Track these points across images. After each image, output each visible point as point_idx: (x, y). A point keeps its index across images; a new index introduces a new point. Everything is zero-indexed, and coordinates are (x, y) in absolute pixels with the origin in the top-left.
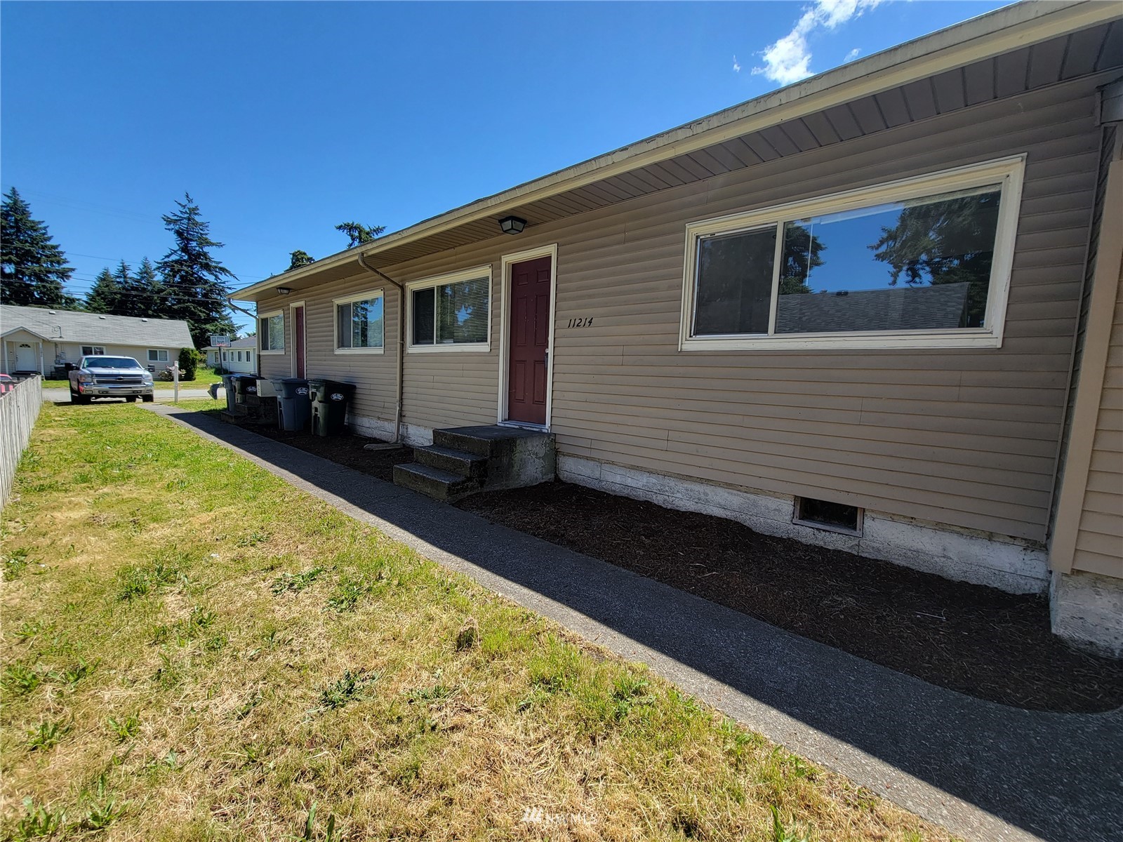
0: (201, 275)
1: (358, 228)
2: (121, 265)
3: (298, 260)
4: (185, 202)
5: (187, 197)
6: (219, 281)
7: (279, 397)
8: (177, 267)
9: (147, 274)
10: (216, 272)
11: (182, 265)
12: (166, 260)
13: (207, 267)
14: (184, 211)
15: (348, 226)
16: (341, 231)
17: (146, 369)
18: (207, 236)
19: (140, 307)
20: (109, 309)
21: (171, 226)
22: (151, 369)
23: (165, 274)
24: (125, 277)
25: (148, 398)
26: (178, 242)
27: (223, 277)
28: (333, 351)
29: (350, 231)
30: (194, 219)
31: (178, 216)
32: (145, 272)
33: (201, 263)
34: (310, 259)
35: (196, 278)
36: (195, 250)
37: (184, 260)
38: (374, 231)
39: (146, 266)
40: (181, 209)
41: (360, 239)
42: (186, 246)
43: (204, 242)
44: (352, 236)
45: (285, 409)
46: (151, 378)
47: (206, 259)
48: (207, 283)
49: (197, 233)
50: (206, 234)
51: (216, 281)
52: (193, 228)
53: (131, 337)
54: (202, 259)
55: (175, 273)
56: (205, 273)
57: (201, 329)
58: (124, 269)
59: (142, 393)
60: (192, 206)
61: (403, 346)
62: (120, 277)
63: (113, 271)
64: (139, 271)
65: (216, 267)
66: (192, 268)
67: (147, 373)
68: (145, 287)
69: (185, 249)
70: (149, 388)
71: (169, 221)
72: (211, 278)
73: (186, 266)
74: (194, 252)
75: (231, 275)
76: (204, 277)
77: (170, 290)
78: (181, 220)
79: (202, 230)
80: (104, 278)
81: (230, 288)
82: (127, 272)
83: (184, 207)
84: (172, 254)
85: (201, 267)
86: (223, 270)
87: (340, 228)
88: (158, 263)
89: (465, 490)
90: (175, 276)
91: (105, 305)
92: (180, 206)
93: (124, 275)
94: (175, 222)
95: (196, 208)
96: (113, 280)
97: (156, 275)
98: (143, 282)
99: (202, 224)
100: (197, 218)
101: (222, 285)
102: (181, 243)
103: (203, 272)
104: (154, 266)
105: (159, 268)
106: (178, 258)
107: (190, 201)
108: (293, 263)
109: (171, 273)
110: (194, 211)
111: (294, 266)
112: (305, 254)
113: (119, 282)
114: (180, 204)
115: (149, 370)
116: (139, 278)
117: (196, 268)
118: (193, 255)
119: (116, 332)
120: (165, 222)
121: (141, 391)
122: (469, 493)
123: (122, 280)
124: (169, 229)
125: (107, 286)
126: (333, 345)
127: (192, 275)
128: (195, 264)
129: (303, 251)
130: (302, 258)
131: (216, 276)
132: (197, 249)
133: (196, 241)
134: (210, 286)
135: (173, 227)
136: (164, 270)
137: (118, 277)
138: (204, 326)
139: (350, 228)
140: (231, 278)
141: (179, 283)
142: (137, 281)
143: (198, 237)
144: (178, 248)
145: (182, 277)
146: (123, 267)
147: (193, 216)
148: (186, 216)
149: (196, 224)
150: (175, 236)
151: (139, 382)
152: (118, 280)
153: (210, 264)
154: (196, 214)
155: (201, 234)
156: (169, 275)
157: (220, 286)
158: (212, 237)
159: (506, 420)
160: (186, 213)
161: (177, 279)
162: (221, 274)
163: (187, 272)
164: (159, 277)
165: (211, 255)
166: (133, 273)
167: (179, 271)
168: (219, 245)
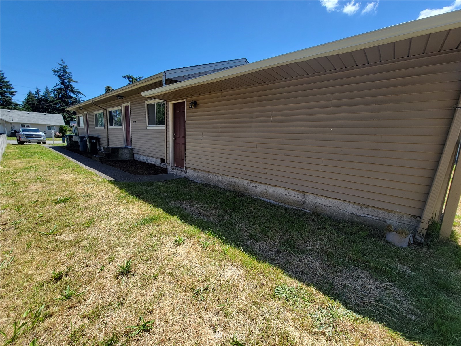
0: (70, 95)
1: (131, 77)
2: (36, 89)
3: (108, 90)
4: (61, 63)
5: (62, 61)
6: (78, 97)
7: (78, 141)
8: (59, 91)
9: (48, 94)
10: (76, 93)
11: (61, 90)
12: (55, 88)
13: (72, 91)
14: (61, 67)
15: (127, 76)
16: (125, 78)
17: (43, 133)
18: (72, 78)
19: (45, 108)
20: (32, 109)
21: (56, 73)
22: (45, 133)
23: (55, 94)
24: (38, 95)
25: (44, 143)
26: (60, 80)
27: (79, 96)
28: (94, 127)
29: (128, 79)
30: (66, 71)
31: (59, 69)
32: (47, 93)
33: (70, 90)
34: (113, 90)
35: (68, 96)
36: (67, 84)
37: (63, 88)
38: (138, 78)
39: (47, 90)
40: (60, 66)
41: (132, 81)
42: (63, 82)
43: (71, 81)
44: (129, 80)
45: (80, 145)
46: (45, 136)
47: (72, 88)
48: (73, 98)
49: (67, 76)
50: (71, 77)
51: (76, 97)
52: (65, 75)
53: (40, 121)
54: (70, 88)
55: (59, 94)
56: (72, 94)
57: (71, 117)
58: (38, 91)
59: (42, 141)
60: (64, 65)
61: (108, 126)
62: (36, 95)
63: (33, 92)
64: (44, 92)
65: (76, 91)
66: (66, 92)
67: (43, 134)
68: (47, 99)
69: (62, 83)
70: (44, 139)
71: (55, 72)
72: (74, 96)
73: (63, 91)
74: (67, 85)
75: (82, 94)
76: (71, 96)
77: (57, 101)
78: (60, 71)
79: (69, 75)
80: (30, 95)
81: (82, 100)
82: (39, 92)
83: (61, 65)
84: (57, 85)
85: (70, 91)
86: (79, 93)
87: (124, 77)
88: (51, 89)
89: (104, 159)
90: (59, 95)
91: (30, 107)
92: (59, 65)
93: (38, 94)
94: (58, 72)
95: (66, 66)
96: (34, 96)
97: (51, 94)
98: (46, 97)
99: (69, 73)
100: (67, 70)
101: (79, 99)
102: (61, 81)
103: (71, 93)
104: (50, 90)
105: (52, 91)
106: (60, 87)
107: (63, 63)
108: (106, 91)
109: (57, 94)
110: (65, 67)
111: (106, 92)
112: (111, 87)
113: (36, 97)
114: (59, 64)
115: (44, 133)
116: (44, 95)
117: (68, 91)
118: (66, 86)
119: (34, 119)
120: (53, 72)
121: (41, 140)
122: (105, 160)
123: (37, 96)
124: (55, 75)
125: (31, 98)
126: (94, 126)
127: (66, 95)
128: (67, 90)
129: (110, 86)
130: (110, 89)
131: (76, 95)
132: (68, 83)
133: (67, 80)
134: (74, 100)
135: (57, 74)
136: (54, 92)
137: (35, 95)
138: (72, 116)
139: (128, 77)
140: (83, 96)
141: (61, 98)
142: (44, 96)
143: (68, 78)
144: (59, 83)
145: (62, 95)
146: (37, 90)
147: (65, 69)
148: (62, 69)
149: (67, 73)
150: (58, 78)
151: (41, 137)
152: (35, 96)
153: (74, 90)
154: (66, 68)
155: (69, 77)
156: (56, 95)
157: (78, 99)
158: (74, 79)
159: (126, 146)
160: (62, 68)
161: (60, 96)
162: (78, 94)
163: (64, 93)
164: (52, 95)
165: (74, 86)
166: (42, 93)
167: (60, 93)
168: (77, 82)
